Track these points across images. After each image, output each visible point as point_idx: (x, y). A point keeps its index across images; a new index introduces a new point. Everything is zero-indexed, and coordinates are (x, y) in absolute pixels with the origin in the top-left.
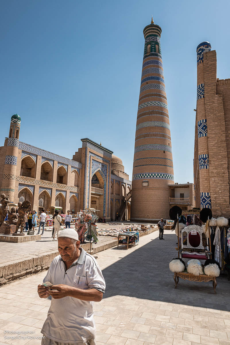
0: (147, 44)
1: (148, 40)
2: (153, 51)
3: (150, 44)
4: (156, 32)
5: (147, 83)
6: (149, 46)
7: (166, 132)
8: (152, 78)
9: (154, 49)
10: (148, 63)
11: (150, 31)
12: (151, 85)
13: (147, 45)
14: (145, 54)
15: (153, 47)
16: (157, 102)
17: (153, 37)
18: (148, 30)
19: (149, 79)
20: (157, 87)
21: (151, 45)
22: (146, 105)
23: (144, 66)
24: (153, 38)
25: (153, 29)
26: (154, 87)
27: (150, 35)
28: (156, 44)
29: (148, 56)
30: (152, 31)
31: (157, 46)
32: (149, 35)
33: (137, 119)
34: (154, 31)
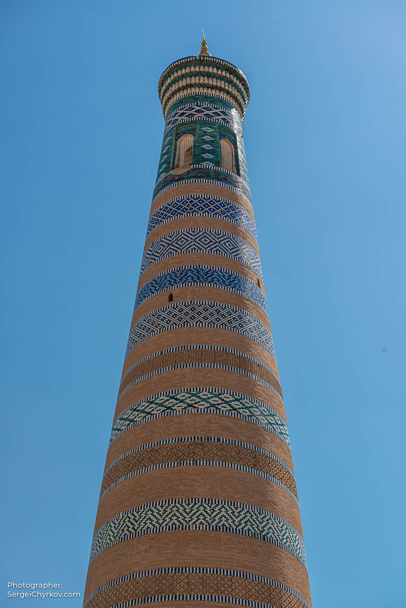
0: (175, 133)
1: (182, 114)
2: (205, 160)
3: (192, 132)
4: (221, 89)
5: (171, 298)
6: (187, 141)
7: (285, 571)
8: (201, 276)
9: (211, 152)
10: (176, 209)
11: (194, 80)
12: (193, 310)
13: (178, 136)
14: (167, 170)
15: (206, 142)
16: (227, 397)
17: (206, 104)
18: (183, 77)
19: (180, 276)
20: (230, 322)
21: (194, 135)
22: (161, 405)
23: (158, 222)
24: (207, 109)
25: (208, 75)
26: (211, 319)
27: (195, 98)
28: (222, 136)
29: (181, 178)
30: (202, 80)
31: (225, 144)
32: (185, 98)
33: (104, 488)
34: (214, 82)
